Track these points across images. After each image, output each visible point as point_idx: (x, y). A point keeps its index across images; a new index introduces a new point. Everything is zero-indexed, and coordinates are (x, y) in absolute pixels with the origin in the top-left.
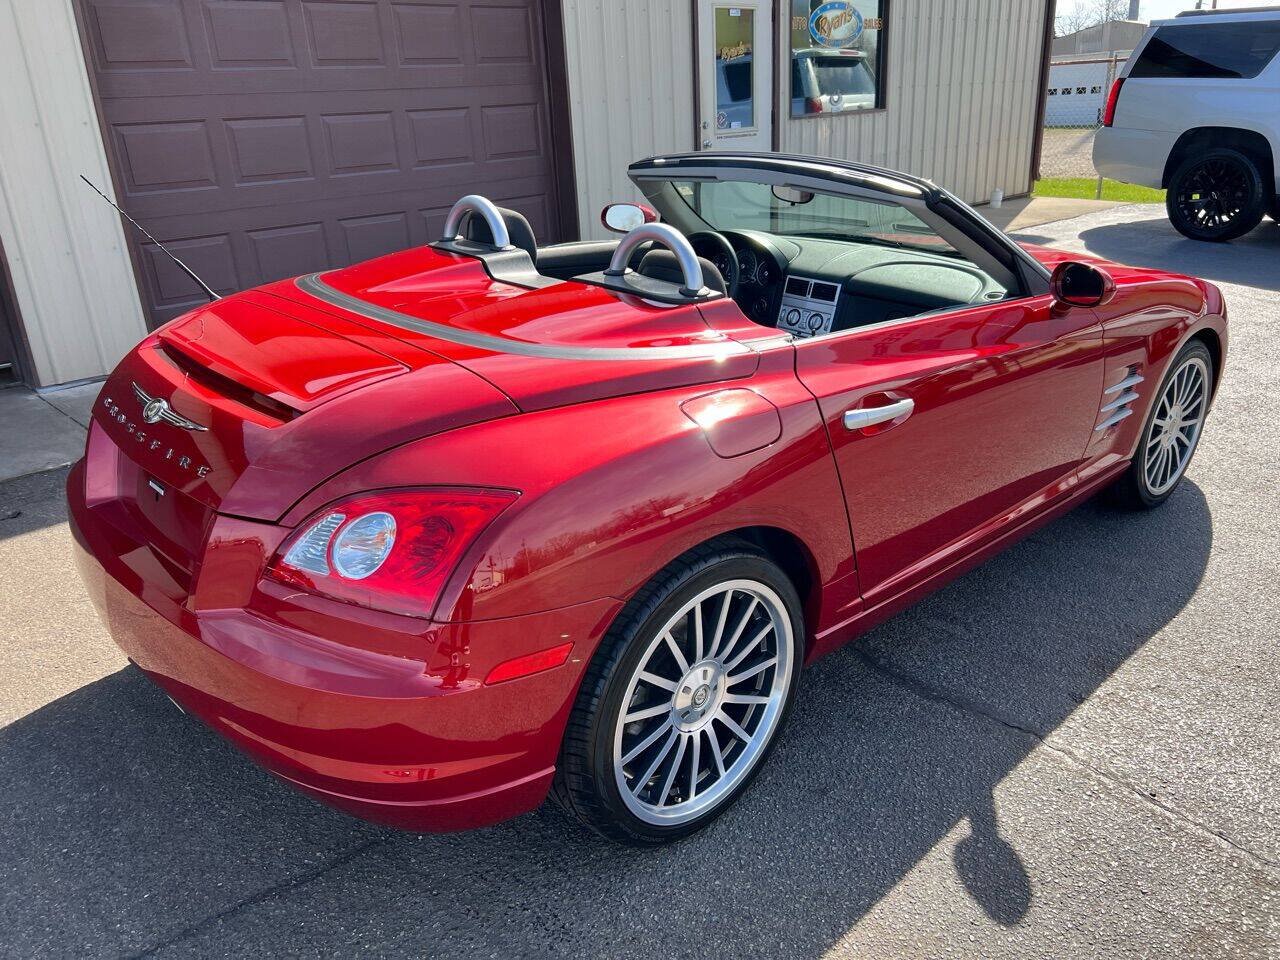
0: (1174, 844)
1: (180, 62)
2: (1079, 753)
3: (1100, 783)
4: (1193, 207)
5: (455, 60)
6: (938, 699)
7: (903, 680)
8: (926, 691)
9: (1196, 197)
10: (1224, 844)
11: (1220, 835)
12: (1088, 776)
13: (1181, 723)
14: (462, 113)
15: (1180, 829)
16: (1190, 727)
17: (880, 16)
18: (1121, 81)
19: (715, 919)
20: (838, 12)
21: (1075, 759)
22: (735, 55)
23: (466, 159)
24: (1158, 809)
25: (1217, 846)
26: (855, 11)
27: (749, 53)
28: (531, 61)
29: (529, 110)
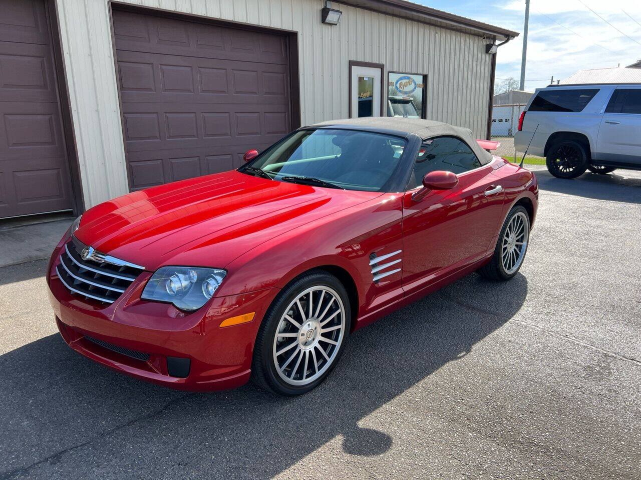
0: (576, 348)
1: (150, 90)
2: (541, 327)
3: (549, 333)
4: (557, 165)
5: (255, 93)
6: (488, 313)
7: (473, 308)
8: (483, 311)
9: (558, 160)
10: (593, 347)
11: (592, 345)
12: (545, 332)
13: (575, 319)
14: (257, 114)
15: (578, 344)
16: (578, 320)
17: (423, 82)
18: (525, 113)
19: (427, 364)
20: (407, 81)
21: (539, 328)
22: (365, 95)
23: (257, 133)
24: (570, 340)
25: (591, 348)
26: (413, 80)
27: (371, 96)
28: (284, 95)
29: (283, 115)
